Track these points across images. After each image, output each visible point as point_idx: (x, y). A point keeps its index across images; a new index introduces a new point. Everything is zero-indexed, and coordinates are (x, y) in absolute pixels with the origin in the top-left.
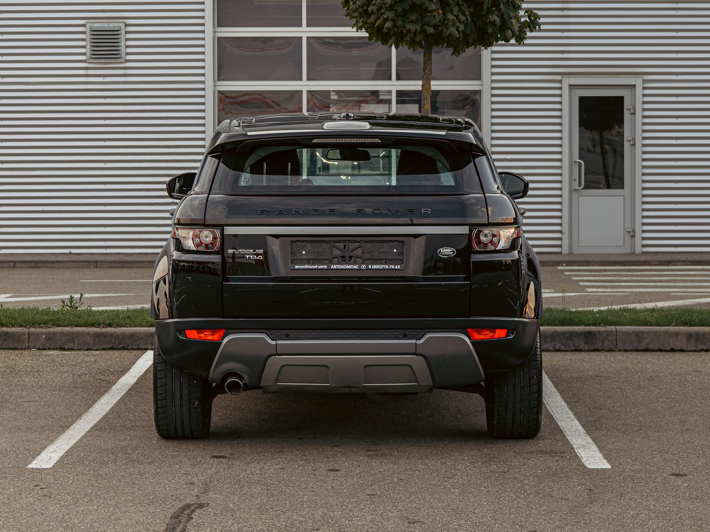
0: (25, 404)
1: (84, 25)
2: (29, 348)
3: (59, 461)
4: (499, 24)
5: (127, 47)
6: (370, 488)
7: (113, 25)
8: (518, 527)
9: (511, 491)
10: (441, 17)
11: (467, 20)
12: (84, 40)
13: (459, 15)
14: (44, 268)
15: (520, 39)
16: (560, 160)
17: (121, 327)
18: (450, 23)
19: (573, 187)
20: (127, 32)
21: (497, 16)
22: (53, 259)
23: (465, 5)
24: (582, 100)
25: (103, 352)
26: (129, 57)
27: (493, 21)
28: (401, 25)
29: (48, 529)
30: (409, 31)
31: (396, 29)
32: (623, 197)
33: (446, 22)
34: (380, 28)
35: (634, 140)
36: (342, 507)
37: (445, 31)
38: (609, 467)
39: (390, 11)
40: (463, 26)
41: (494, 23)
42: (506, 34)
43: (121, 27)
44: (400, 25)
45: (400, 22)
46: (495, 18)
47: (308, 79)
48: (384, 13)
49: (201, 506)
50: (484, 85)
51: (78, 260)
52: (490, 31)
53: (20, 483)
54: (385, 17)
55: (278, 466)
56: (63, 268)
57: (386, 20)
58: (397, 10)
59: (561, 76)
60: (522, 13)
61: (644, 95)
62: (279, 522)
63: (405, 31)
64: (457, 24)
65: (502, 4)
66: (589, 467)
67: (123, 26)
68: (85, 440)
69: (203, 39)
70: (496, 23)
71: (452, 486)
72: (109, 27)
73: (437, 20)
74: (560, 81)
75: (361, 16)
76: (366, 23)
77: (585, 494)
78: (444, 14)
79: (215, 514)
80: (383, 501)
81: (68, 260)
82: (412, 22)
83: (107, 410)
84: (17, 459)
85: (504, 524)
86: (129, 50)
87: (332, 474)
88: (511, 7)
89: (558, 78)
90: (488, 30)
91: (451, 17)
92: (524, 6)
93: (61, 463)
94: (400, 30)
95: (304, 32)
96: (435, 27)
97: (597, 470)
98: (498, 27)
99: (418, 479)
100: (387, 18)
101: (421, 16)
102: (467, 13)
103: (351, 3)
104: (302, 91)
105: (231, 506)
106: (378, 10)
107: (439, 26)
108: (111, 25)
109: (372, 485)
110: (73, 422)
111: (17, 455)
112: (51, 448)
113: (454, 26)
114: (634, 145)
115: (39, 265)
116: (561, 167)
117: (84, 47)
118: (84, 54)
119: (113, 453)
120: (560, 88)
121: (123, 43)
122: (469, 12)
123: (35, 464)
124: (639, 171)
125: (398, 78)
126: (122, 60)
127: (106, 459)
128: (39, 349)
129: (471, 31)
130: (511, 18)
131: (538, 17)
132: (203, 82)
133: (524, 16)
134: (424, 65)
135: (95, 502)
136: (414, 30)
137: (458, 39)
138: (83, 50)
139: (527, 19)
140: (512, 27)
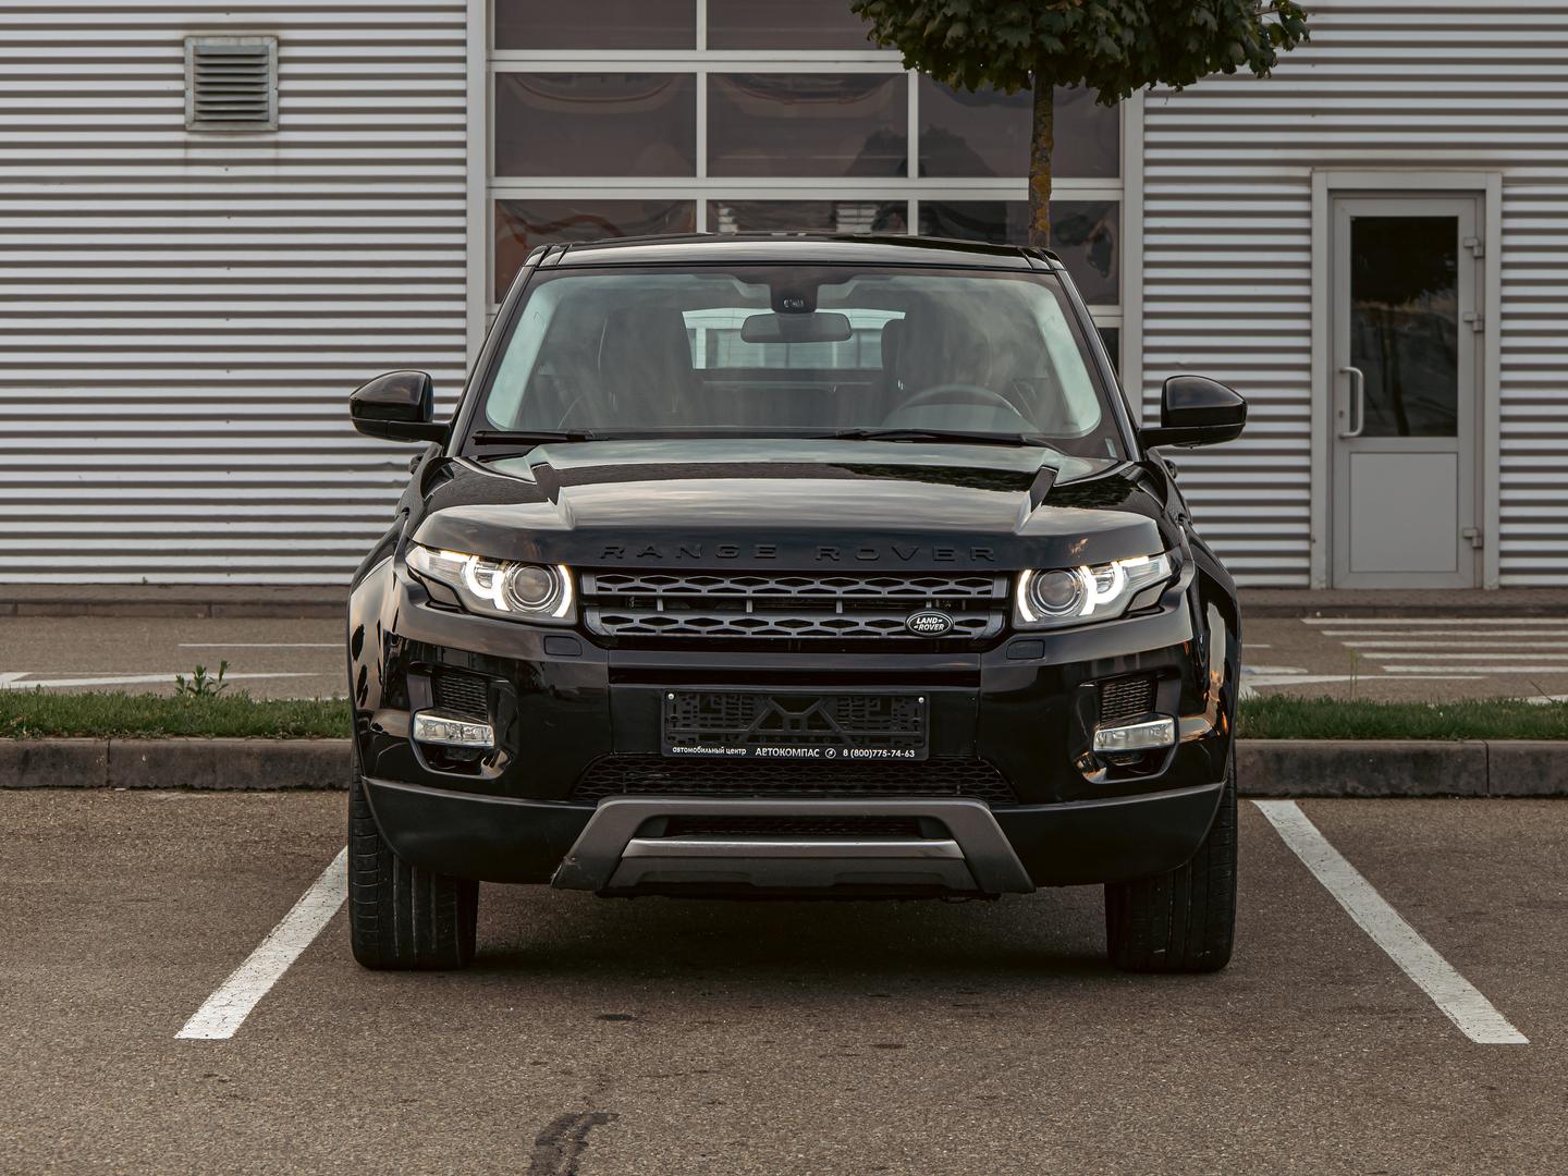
0: (132, 906)
1: (180, 43)
2: (109, 785)
3: (245, 1024)
4: (1216, 28)
5: (282, 94)
6: (981, 1083)
7: (250, 43)
8: (1341, 1164)
9: (1308, 1089)
10: (1079, 14)
11: (1140, 19)
12: (180, 77)
13: (1120, 9)
14: (86, 618)
15: (1262, 66)
16: (1307, 368)
17: (325, 737)
18: (1101, 29)
19: (1338, 431)
20: (281, 60)
21: (1209, 10)
22: (106, 595)
24: (1360, 226)
25: (284, 795)
26: (286, 119)
27: (1201, 22)
28: (986, 32)
29: (262, 1165)
30: (1003, 47)
31: (973, 42)
32: (1455, 456)
33: (1092, 25)
34: (935, 39)
35: (1482, 320)
36: (926, 1122)
37: (1087, 47)
38: (1525, 1040)
40: (1132, 34)
41: (1202, 29)
42: (1231, 53)
43: (267, 47)
44: (983, 31)
45: (982, 27)
46: (1205, 16)
47: (715, 173)
48: (946, 5)
49: (600, 1119)
50: (1128, 190)
51: (166, 598)
52: (1193, 46)
53: (166, 1070)
54: (950, 13)
55: (756, 1038)
56: (129, 616)
57: (949, 21)
59: (1309, 169)
60: (1266, 3)
61: (1506, 215)
62: (788, 1152)
63: (993, 47)
64: (1118, 30)
66: (1479, 1041)
67: (273, 45)
68: (292, 982)
69: (463, 77)
70: (1209, 26)
71: (1169, 1079)
72: (239, 46)
73: (1070, 20)
74: (1308, 181)
75: (888, 7)
76: (901, 29)
77: (1481, 1097)
78: (1086, 5)
79: (638, 1136)
80: (1017, 1111)
81: (142, 598)
82: (1011, 25)
83: (327, 920)
84: (147, 1021)
85: (1309, 1159)
86: (287, 102)
87: (887, 1055)
89: (1303, 172)
90: (1187, 44)
91: (1102, 14)
93: (252, 1027)
94: (981, 45)
95: (701, 61)
96: (1065, 37)
97: (1497, 1046)
98: (1213, 38)
99: (1087, 1064)
100: (954, 16)
101: (1031, 11)
102: (1139, 5)
104: (695, 201)
105: (669, 1118)
107: (1075, 35)
108: (244, 42)
109: (984, 1078)
110: (256, 944)
111: (145, 1012)
112: (217, 999)
113: (1110, 35)
114: (1481, 332)
115: (74, 609)
116: (1308, 385)
117: (181, 94)
118: (181, 111)
119: (366, 1009)
120: (1308, 198)
121: (272, 86)
122: (1144, 2)
123: (193, 1030)
124: (1493, 393)
125: (923, 173)
126: (268, 126)
127: (353, 1020)
128: (133, 788)
129: (1148, 47)
130: (1242, 17)
131: (1302, 14)
132: (463, 179)
133: (1270, 10)
134: (1035, 128)
135: (353, 1110)
136: (1016, 45)
137: (1118, 66)
138: (177, 102)
139: (1275, 18)
140: (1245, 39)
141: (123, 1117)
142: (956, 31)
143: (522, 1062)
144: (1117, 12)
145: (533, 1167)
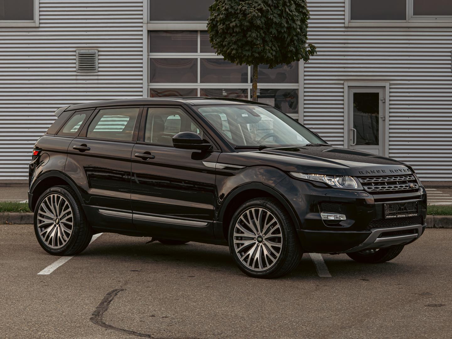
1: (75, 51)
4: (295, 51)
5: (99, 63)
6: (208, 284)
7: (91, 51)
8: (277, 299)
9: (278, 285)
10: (262, 48)
11: (277, 49)
12: (75, 59)
13: (272, 47)
15: (306, 59)
16: (343, 129)
18: (267, 51)
19: (350, 144)
20: (99, 55)
21: (293, 47)
23: (275, 42)
24: (355, 94)
26: (100, 69)
27: (291, 50)
30: (245, 55)
31: (238, 54)
32: (378, 150)
33: (265, 51)
34: (230, 54)
35: (385, 117)
36: (192, 291)
37: (264, 55)
38: (331, 276)
39: (235, 45)
40: (275, 52)
41: (291, 51)
42: (298, 57)
43: (95, 52)
45: (240, 51)
46: (292, 48)
47: (201, 82)
48: (231, 46)
49: (122, 290)
50: (300, 86)
52: (289, 55)
53: (33, 280)
54: (232, 48)
55: (163, 275)
57: (232, 50)
58: (238, 44)
59: (343, 81)
60: (307, 45)
61: (390, 92)
63: (242, 56)
64: (271, 51)
65: (295, 40)
67: (97, 52)
69: (142, 59)
70: (293, 51)
71: (249, 283)
73: (260, 49)
74: (343, 84)
75: (219, 47)
76: (222, 51)
77: (314, 287)
78: (264, 46)
79: (129, 293)
80: (213, 289)
82: (246, 50)
84: (32, 271)
86: (100, 65)
87: (190, 278)
88: (300, 42)
89: (342, 82)
91: (267, 48)
92: (308, 41)
93: (54, 272)
94: (240, 55)
95: (199, 55)
96: (259, 53)
97: (324, 277)
98: (294, 53)
99: (233, 280)
100: (233, 48)
101: (251, 47)
102: (276, 46)
103: (214, 40)
104: (197, 89)
105: (137, 290)
106: (228, 44)
107: (261, 53)
108: (90, 51)
109: (209, 283)
111: (32, 269)
112: (49, 267)
113: (269, 52)
114: (384, 120)
116: (343, 133)
117: (75, 63)
118: (75, 67)
119: (81, 269)
120: (343, 88)
121: (97, 62)
122: (278, 45)
124: (387, 135)
125: (252, 82)
126: (96, 71)
127: (77, 271)
129: (279, 55)
130: (301, 49)
131: (314, 47)
132: (142, 84)
133: (308, 47)
134: (254, 74)
135: (70, 288)
136: (247, 55)
137: (272, 59)
138: (74, 65)
139: (310, 49)
140: (301, 53)
141: (20, 289)
142: (234, 52)
143: (110, 279)
144: (271, 48)
145: (104, 299)
